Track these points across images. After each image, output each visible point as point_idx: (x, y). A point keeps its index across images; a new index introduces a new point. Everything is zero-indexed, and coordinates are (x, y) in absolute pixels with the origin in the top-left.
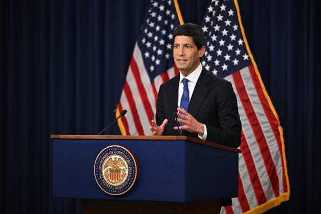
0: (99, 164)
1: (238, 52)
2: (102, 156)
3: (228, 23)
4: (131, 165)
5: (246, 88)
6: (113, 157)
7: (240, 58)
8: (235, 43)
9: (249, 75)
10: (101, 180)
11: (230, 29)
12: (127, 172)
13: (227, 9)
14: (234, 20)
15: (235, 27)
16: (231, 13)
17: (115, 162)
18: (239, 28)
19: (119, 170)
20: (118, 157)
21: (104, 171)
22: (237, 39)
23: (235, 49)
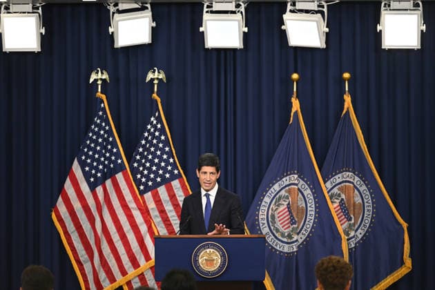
0: (197, 256)
1: (169, 168)
2: (199, 250)
3: (161, 145)
4: (223, 256)
5: (177, 195)
6: (208, 250)
7: (171, 172)
8: (167, 162)
9: (179, 186)
10: (198, 267)
11: (162, 150)
12: (220, 261)
13: (160, 135)
14: (166, 143)
15: (167, 149)
16: (163, 138)
17: (210, 254)
18: (171, 149)
19: (213, 260)
20: (212, 250)
21: (200, 261)
22: (169, 158)
23: (167, 165)
